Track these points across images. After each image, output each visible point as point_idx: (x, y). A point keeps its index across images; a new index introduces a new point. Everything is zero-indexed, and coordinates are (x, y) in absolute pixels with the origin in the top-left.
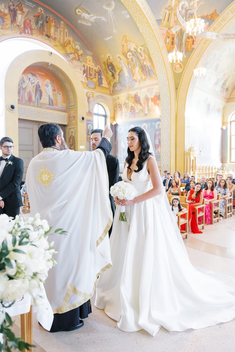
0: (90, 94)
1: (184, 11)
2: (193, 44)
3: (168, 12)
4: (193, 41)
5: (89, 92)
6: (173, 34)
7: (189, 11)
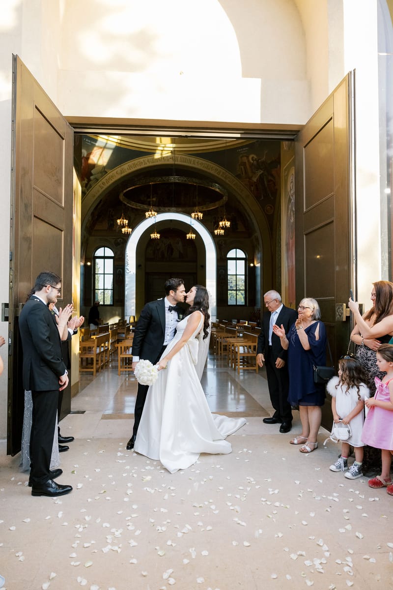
0: (222, 242)
1: (255, 162)
2: (275, 185)
3: (242, 167)
4: (274, 183)
5: (219, 240)
6: (255, 182)
7: (260, 160)
